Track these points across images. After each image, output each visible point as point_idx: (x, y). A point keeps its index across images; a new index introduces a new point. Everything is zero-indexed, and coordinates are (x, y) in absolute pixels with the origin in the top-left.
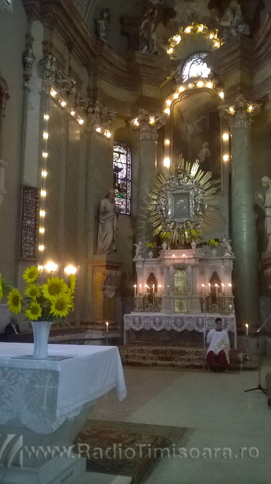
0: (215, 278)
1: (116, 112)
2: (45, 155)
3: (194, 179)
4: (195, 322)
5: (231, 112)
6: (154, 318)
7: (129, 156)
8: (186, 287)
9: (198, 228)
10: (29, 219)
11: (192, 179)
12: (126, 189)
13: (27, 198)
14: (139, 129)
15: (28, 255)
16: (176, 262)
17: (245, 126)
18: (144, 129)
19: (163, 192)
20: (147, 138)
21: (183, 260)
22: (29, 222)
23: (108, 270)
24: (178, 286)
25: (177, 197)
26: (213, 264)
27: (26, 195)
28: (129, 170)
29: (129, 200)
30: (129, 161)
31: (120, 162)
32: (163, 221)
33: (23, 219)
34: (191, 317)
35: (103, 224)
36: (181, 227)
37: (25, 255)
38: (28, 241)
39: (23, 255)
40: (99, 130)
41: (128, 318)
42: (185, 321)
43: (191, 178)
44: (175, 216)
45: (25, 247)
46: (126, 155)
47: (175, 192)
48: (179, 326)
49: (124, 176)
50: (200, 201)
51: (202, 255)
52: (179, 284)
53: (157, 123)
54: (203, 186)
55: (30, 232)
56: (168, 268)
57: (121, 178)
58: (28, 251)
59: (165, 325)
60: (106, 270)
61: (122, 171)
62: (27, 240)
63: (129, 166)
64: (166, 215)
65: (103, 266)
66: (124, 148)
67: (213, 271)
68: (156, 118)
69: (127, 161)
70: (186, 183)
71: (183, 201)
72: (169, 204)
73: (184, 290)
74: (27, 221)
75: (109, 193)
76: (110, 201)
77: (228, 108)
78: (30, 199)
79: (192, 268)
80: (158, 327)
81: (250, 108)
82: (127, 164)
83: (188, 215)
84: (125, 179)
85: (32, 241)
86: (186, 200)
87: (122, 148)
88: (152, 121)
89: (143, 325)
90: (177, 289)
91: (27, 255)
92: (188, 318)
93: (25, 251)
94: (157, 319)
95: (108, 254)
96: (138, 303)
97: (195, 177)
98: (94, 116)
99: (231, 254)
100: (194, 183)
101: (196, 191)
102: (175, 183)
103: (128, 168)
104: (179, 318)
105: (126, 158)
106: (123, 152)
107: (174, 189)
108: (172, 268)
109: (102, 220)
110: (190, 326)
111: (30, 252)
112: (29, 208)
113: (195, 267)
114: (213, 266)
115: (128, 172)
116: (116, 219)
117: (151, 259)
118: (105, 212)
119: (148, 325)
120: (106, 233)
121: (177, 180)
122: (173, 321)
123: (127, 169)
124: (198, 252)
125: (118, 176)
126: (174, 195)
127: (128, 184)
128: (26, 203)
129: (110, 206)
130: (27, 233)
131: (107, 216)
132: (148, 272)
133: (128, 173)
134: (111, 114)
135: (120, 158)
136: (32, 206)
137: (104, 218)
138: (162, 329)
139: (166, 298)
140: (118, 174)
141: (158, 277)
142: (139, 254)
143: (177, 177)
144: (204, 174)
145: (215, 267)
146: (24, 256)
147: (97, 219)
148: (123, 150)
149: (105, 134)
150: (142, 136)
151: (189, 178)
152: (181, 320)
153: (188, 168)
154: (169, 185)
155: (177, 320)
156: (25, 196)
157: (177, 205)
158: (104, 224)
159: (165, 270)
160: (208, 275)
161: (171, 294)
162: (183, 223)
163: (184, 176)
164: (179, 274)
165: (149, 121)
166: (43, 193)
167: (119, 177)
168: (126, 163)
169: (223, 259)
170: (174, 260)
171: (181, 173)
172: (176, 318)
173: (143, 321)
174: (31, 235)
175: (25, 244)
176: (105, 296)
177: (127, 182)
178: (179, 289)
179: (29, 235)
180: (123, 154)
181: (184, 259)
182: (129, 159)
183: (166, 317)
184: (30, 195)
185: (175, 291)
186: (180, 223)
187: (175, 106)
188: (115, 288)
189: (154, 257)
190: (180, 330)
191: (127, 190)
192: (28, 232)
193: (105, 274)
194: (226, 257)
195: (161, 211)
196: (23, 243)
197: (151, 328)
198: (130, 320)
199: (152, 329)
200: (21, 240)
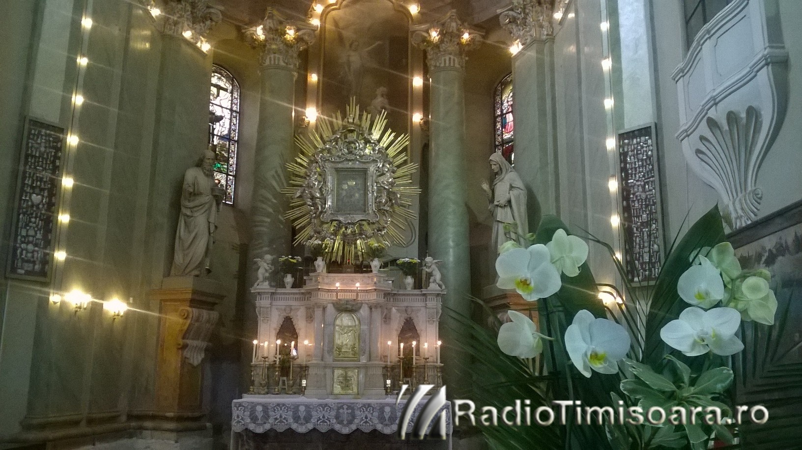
0: (409, 330)
1: (222, 8)
2: (83, 62)
3: (376, 145)
4: (376, 414)
5: (432, 38)
6: (296, 407)
7: (236, 97)
8: (357, 345)
9: (382, 236)
10: (37, 191)
11: (373, 143)
12: (228, 155)
13: (36, 146)
14: (265, 46)
15: (29, 269)
16: (341, 296)
17: (457, 65)
18: (274, 47)
19: (317, 162)
20: (278, 64)
21: (355, 294)
22: (36, 198)
23: (194, 309)
24: (342, 343)
25: (342, 174)
26: (406, 304)
27: (33, 139)
28: (235, 120)
29: (231, 177)
30: (236, 104)
31: (219, 104)
32: (315, 218)
33: (22, 191)
34: (369, 405)
35: (188, 216)
36: (349, 231)
37: (22, 268)
38: (31, 239)
39: (17, 268)
40: (188, 34)
41: (239, 408)
42: (357, 413)
43: (372, 141)
44: (339, 208)
45: (24, 252)
46: (230, 93)
47: (340, 166)
48: (345, 422)
49: (226, 132)
50: (387, 185)
51: (388, 285)
52: (344, 340)
53: (299, 39)
54: (395, 157)
55: (38, 219)
56: (324, 309)
57: (219, 134)
58: (28, 261)
59: (318, 421)
60: (189, 309)
61: (221, 122)
62: (27, 236)
63: (234, 114)
64: (322, 207)
65: (184, 300)
66: (227, 80)
67: (405, 315)
68: (298, 30)
69: (232, 104)
70: (362, 150)
71: (354, 183)
72: (329, 187)
73: (352, 350)
74: (31, 194)
75: (204, 157)
76: (205, 173)
77: (427, 31)
78: (43, 149)
79: (371, 309)
80: (302, 424)
81: (466, 37)
82: (231, 110)
83: (364, 210)
84: (227, 138)
85: (39, 239)
86: (360, 181)
87: (225, 80)
88: (291, 34)
89: (271, 421)
90: (339, 348)
91: (26, 269)
92: (364, 405)
93: (23, 261)
94: (302, 408)
95: (197, 276)
96: (258, 376)
97: (379, 141)
98: (180, 6)
99: (440, 286)
100: (377, 152)
101: (381, 166)
102: (342, 148)
103: (234, 117)
104: (345, 407)
105: (230, 99)
106: (226, 87)
107: (338, 160)
108: (330, 309)
109: (186, 208)
110: (366, 422)
111: (34, 263)
112: (38, 168)
113: (376, 307)
114: (407, 307)
115: (234, 124)
116: (214, 208)
117: (288, 289)
118: (195, 194)
119: (281, 422)
120: (193, 235)
121: (346, 144)
122: (333, 413)
123: (231, 119)
124: (382, 279)
125: (214, 129)
126: (337, 170)
127: (232, 147)
128: (32, 156)
129: (203, 182)
130: (30, 222)
131: (197, 202)
132: (279, 315)
133: (233, 127)
134: (212, 10)
135: (218, 98)
136: (46, 164)
137: (191, 204)
138: (311, 428)
139: (317, 366)
140: (214, 126)
141: (300, 324)
142: (265, 279)
143: (346, 137)
144: (396, 137)
145: (409, 310)
146: (20, 271)
147: (176, 207)
148: (226, 83)
149: (199, 44)
150: (270, 60)
151: (367, 141)
152: (350, 411)
153: (366, 124)
154: (329, 151)
155: (341, 411)
156: (30, 141)
157: (343, 189)
158: (192, 216)
159: (318, 313)
160: (397, 324)
161: (329, 359)
162: (354, 224)
163: (358, 137)
164: (346, 320)
165: (285, 33)
166: (73, 140)
167: (215, 132)
168: (229, 107)
169: (424, 295)
170: (337, 294)
171: (352, 131)
172: (340, 407)
173: (271, 413)
174: (39, 227)
175: (23, 246)
176: (184, 362)
177: (231, 143)
178: (343, 350)
179: (34, 225)
180: (226, 90)
181: (357, 292)
182: (235, 101)
183: (321, 405)
184: (43, 141)
185: (336, 353)
186: (349, 223)
187: (329, 16)
188: (204, 344)
189: (294, 286)
190: (346, 431)
191: (230, 159)
192: (33, 220)
193: (188, 315)
194: (431, 291)
195: (313, 198)
196: (19, 241)
197: (287, 427)
198: (244, 411)
199: (290, 429)
200: (16, 235)
